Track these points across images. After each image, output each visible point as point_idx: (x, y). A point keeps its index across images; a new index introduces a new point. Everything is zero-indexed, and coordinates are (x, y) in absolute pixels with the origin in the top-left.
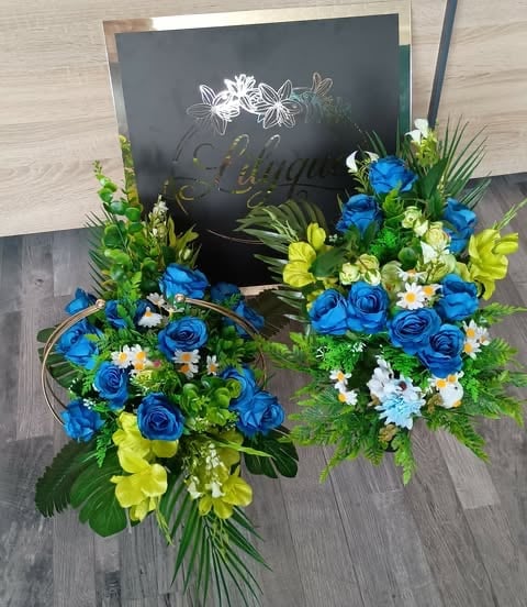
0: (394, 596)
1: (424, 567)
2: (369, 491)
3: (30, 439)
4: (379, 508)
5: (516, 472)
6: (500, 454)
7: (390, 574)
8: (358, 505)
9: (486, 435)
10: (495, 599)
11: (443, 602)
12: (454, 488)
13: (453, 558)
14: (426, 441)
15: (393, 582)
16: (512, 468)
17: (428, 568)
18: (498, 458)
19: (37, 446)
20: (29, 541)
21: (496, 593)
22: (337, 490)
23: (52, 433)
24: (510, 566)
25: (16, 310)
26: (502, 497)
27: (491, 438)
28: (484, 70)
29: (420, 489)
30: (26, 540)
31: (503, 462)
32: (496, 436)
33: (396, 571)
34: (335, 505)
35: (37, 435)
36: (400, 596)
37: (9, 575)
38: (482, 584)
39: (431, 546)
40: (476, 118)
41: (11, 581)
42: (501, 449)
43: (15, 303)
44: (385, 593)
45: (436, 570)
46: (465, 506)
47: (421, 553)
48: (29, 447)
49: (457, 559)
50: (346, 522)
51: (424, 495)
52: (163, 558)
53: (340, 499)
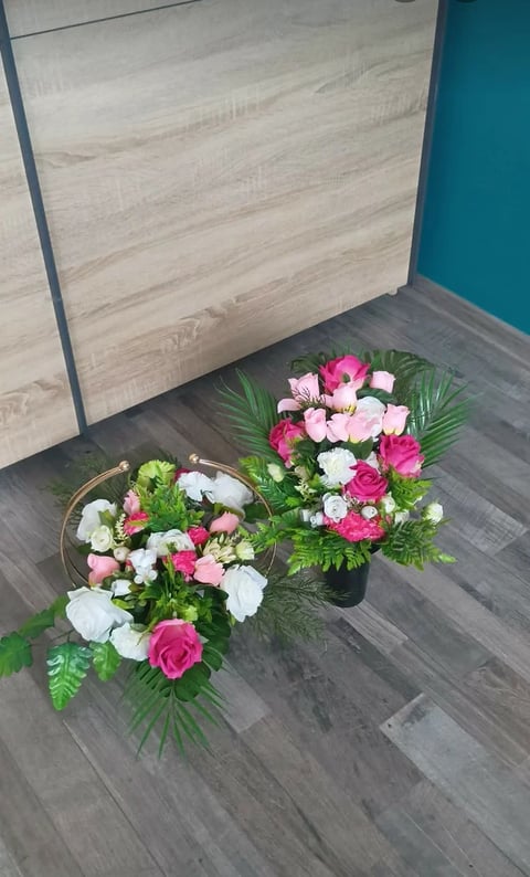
0: (200, 861)
1: (221, 813)
2: (138, 760)
4: (153, 772)
5: (275, 674)
6: (253, 662)
7: (189, 839)
8: (130, 780)
9: (234, 649)
10: (300, 812)
11: (253, 841)
13: (245, 789)
15: (195, 845)
16: (270, 671)
17: (225, 812)
18: (252, 667)
21: (299, 804)
24: (303, 771)
26: (270, 704)
27: (240, 649)
28: (104, 302)
31: (259, 668)
32: (244, 647)
33: (193, 831)
34: (106, 792)
36: (206, 856)
38: (282, 803)
39: (220, 788)
40: (114, 348)
42: (252, 655)
44: (191, 861)
45: (233, 810)
46: (238, 731)
47: (213, 800)
49: (249, 787)
50: (124, 806)
53: (108, 782)
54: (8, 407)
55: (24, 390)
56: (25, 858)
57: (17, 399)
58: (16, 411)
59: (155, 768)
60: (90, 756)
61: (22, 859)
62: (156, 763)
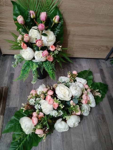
2: (91, 135)
3: (12, 107)
8: (88, 139)
12: (111, 138)
14: (104, 123)
19: (14, 110)
20: (9, 136)
22: (83, 133)
23: (17, 107)
25: (13, 72)
29: (103, 137)
30: (8, 136)
34: (83, 138)
35: (14, 107)
37: (3, 145)
41: (3, 147)
43: (13, 70)
48: (12, 110)
51: (104, 138)
52: (41, 147)
53: (84, 136)
54: (98, 48)
55: (103, 46)
56: (64, 141)
57: (100, 47)
58: (98, 49)
59: (93, 139)
60: (82, 128)
61: (63, 141)
62: (94, 139)
